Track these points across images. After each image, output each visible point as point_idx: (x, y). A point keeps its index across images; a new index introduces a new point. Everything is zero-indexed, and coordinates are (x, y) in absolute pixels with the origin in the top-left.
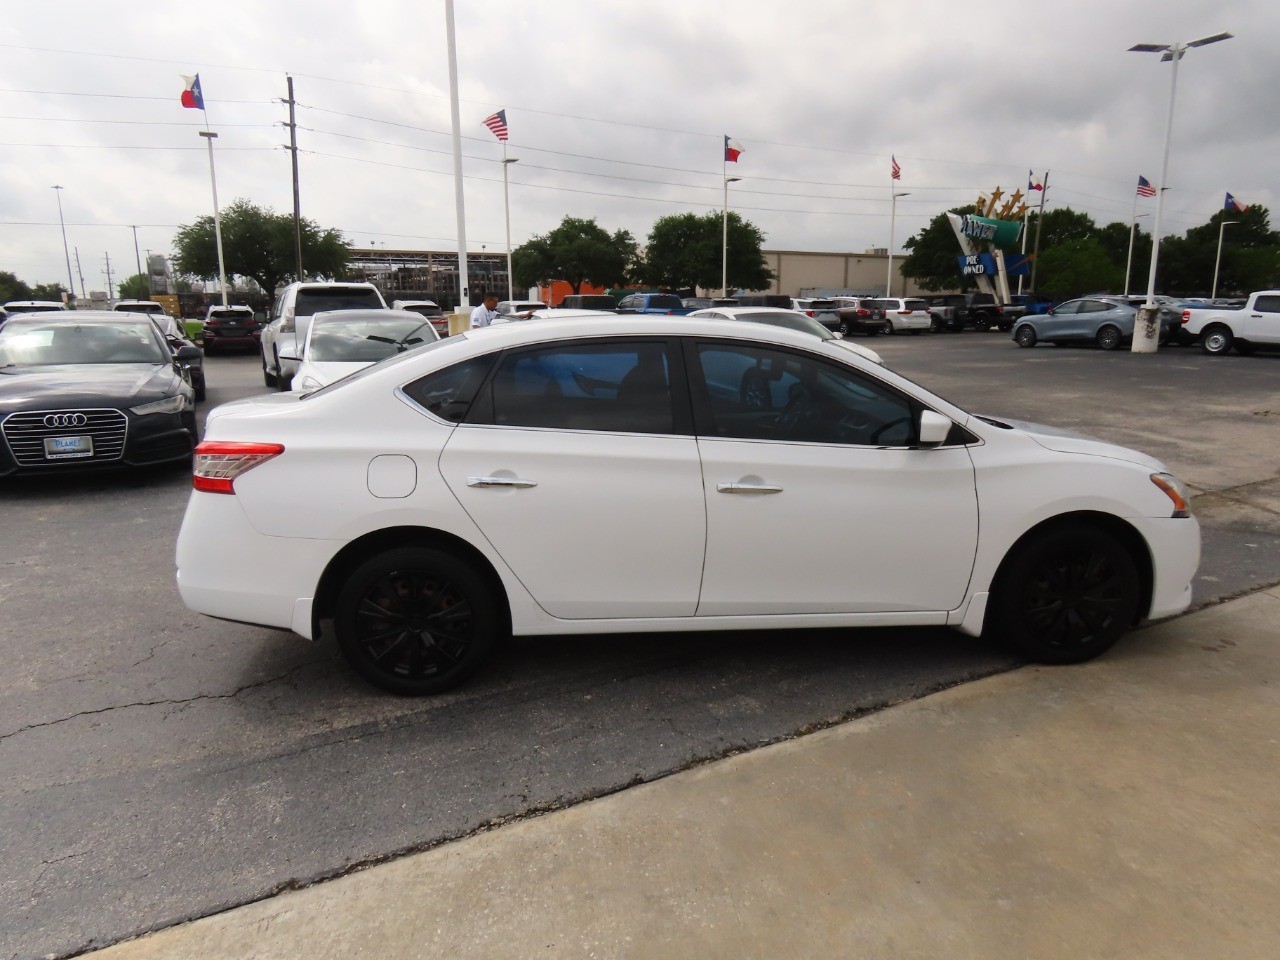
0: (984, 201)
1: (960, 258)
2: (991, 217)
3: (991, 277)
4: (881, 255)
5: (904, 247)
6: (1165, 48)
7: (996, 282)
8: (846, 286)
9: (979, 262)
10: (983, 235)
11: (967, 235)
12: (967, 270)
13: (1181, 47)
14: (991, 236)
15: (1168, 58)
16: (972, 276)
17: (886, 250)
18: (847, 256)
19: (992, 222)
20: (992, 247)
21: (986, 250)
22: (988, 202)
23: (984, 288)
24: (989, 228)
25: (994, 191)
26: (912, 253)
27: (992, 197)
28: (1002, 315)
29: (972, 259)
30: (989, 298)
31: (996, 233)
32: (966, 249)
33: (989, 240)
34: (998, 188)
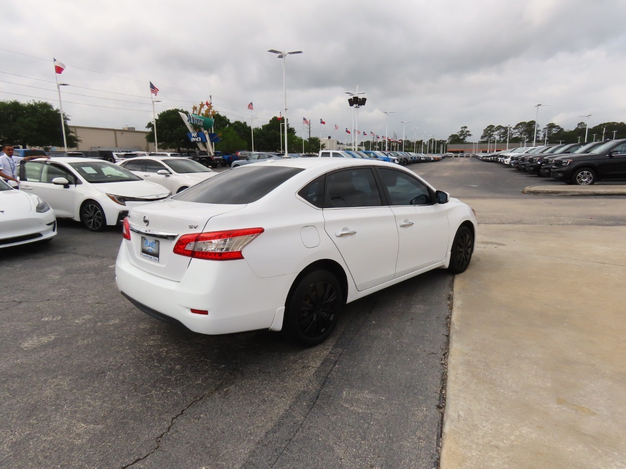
0: (196, 108)
1: (188, 134)
2: (200, 115)
3: (204, 143)
4: (131, 130)
5: (146, 127)
6: (280, 52)
7: (207, 145)
8: (117, 146)
9: (198, 136)
10: (199, 124)
11: (191, 123)
12: (193, 140)
13: (286, 53)
14: (202, 125)
15: (280, 57)
16: (195, 142)
17: (134, 128)
18: (115, 131)
19: (200, 117)
20: (202, 129)
21: (200, 131)
22: (198, 109)
23: (202, 148)
24: (201, 121)
25: (201, 103)
26: (151, 130)
27: (200, 106)
28: (213, 160)
29: (194, 135)
30: (205, 153)
31: (204, 123)
32: (191, 130)
33: (201, 126)
34: (202, 102)
